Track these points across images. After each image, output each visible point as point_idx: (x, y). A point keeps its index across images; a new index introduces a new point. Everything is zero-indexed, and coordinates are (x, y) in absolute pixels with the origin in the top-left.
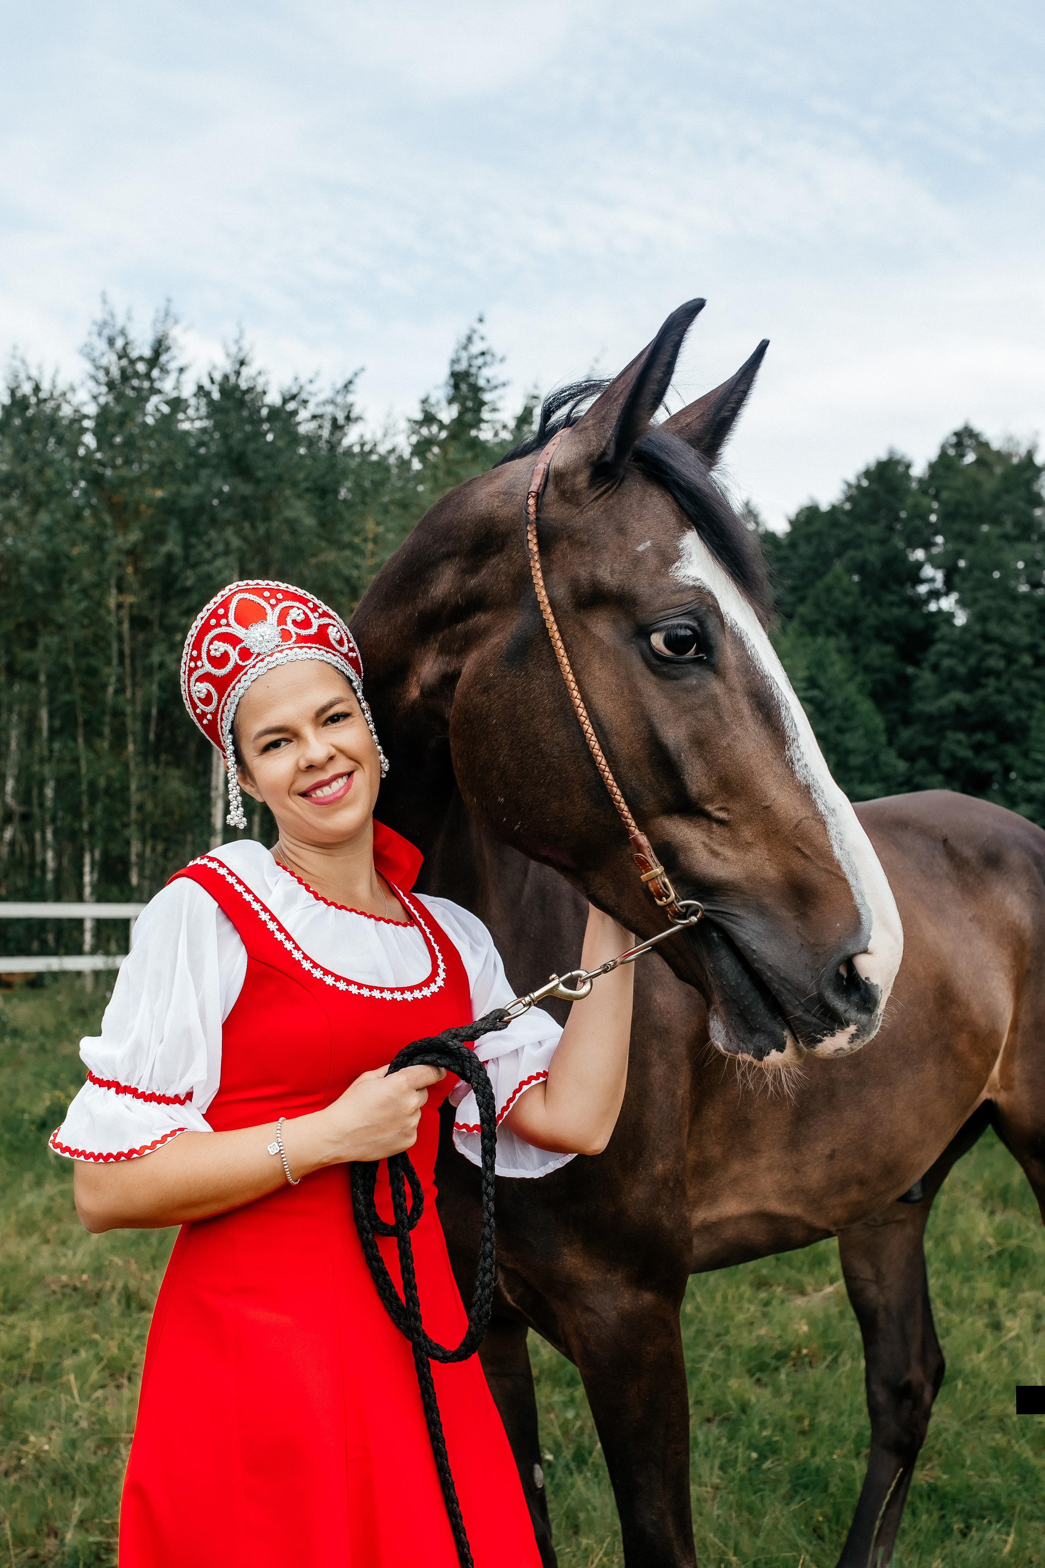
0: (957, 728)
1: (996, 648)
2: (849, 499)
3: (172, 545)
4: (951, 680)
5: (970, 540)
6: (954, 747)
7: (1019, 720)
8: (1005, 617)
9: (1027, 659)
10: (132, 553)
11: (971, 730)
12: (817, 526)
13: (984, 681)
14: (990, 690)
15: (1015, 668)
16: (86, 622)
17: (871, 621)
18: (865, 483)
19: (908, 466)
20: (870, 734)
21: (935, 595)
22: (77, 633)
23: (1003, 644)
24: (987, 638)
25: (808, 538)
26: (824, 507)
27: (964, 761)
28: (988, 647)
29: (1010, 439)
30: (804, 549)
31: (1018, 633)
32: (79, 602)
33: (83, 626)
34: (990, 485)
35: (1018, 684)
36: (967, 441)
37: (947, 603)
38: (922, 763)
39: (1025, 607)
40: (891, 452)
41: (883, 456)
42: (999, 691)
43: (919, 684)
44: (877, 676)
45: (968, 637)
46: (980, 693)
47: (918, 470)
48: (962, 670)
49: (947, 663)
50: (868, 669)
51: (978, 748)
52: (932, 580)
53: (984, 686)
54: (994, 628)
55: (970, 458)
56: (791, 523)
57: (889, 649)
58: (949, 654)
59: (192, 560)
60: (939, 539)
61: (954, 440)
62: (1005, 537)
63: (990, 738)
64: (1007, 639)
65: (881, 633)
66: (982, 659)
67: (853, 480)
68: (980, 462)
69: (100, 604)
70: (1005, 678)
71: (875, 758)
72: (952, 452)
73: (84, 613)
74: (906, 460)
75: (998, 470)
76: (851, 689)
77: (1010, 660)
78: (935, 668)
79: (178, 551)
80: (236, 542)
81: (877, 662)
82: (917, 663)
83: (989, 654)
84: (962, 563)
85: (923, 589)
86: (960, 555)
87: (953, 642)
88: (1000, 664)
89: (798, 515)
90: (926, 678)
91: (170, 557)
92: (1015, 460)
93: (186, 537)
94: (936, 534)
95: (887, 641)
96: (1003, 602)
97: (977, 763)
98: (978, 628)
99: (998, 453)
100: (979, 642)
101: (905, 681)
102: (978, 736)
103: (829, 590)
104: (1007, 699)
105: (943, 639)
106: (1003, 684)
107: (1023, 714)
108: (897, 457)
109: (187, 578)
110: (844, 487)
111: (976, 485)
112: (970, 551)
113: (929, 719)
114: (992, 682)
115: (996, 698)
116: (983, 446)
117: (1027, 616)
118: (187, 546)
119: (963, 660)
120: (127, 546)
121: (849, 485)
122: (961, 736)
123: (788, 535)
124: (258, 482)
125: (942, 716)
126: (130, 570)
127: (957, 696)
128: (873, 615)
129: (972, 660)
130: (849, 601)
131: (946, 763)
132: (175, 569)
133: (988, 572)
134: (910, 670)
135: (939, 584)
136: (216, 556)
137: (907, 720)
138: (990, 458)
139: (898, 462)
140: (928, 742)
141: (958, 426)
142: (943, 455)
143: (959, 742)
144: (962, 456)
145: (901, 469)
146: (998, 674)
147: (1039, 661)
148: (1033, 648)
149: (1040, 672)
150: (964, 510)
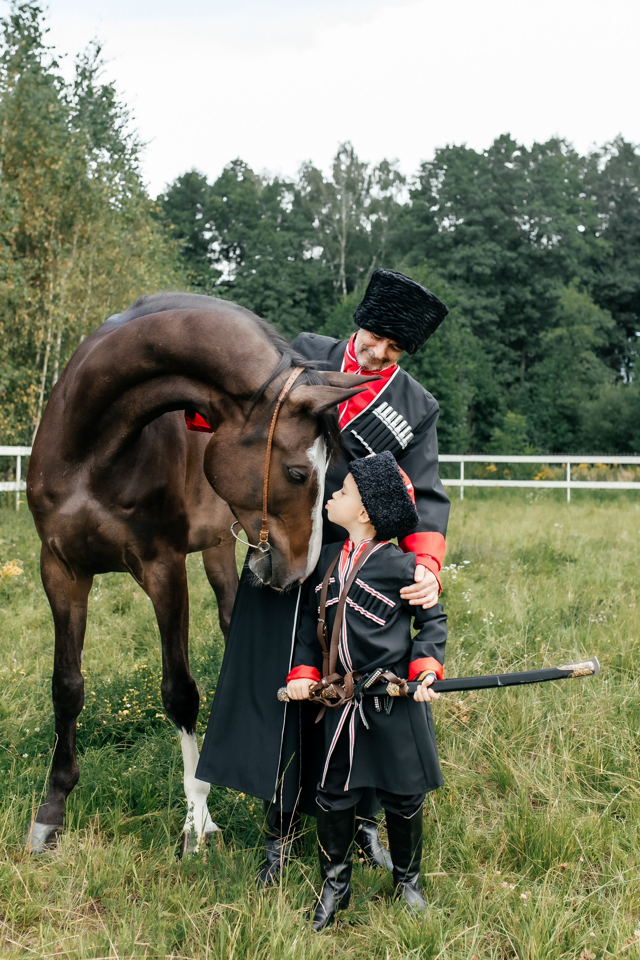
1: (272, 293)
2: (168, 195)
8: (276, 274)
9: (289, 302)
15: (283, 306)
18: (179, 185)
19: (205, 178)
23: (278, 292)
24: (267, 287)
28: (267, 293)
31: (284, 286)
35: (284, 316)
36: (239, 168)
39: (289, 270)
40: (193, 169)
41: (190, 171)
47: (211, 182)
55: (240, 178)
61: (231, 166)
64: (279, 288)
66: (263, 300)
67: (172, 184)
68: (248, 180)
70: (278, 312)
72: (230, 173)
74: (204, 174)
77: (280, 301)
83: (269, 297)
87: (245, 288)
88: (275, 304)
98: (261, 280)
99: (257, 177)
100: (262, 289)
106: (276, 316)
108: (197, 171)
110: (165, 186)
116: (247, 171)
121: (168, 185)
138: (252, 179)
139: (197, 174)
144: (235, 176)
145: (200, 179)
147: (296, 303)
148: (292, 295)
149: (296, 310)
150: (245, 207)
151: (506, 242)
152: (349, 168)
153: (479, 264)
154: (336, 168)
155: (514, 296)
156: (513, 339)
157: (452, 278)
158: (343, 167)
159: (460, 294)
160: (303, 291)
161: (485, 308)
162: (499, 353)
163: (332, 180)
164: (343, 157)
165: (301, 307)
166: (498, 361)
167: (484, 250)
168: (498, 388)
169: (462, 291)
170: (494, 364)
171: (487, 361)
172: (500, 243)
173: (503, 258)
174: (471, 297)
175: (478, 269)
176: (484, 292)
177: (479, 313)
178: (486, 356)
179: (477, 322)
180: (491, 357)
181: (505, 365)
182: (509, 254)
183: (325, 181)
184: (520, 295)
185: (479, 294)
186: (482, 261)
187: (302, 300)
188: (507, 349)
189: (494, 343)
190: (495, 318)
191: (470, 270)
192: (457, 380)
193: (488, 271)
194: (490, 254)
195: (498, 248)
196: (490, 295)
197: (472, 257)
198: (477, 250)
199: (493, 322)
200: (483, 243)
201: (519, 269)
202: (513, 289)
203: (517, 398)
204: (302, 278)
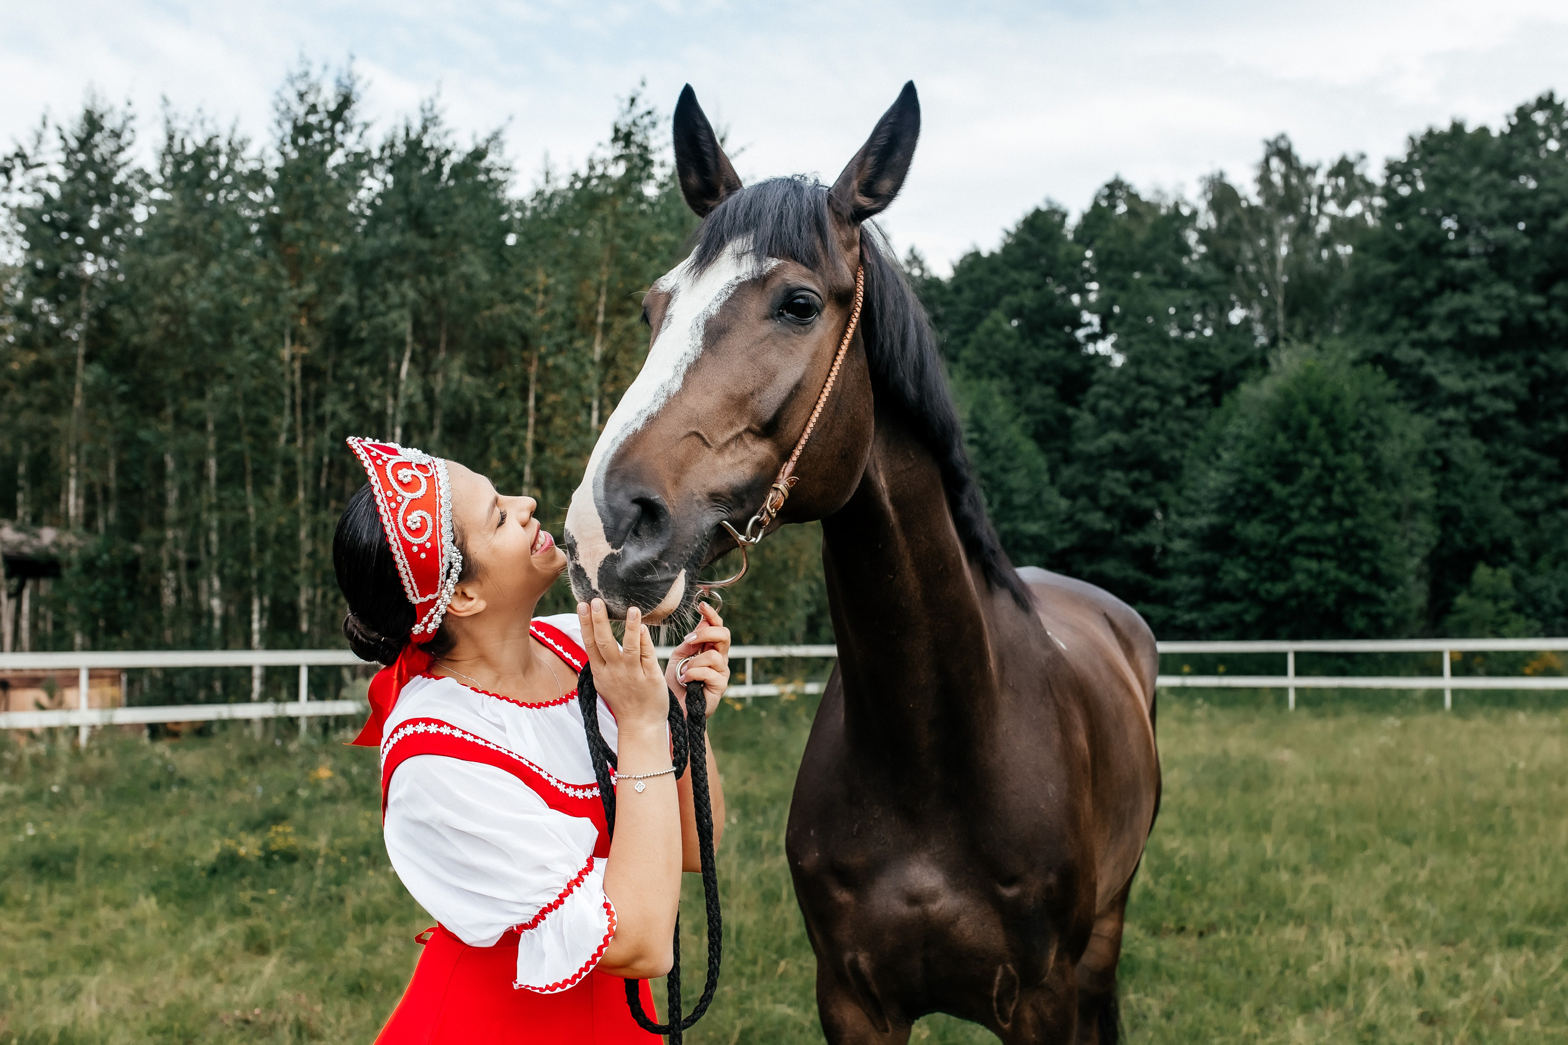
0: (1115, 467)
1: (1150, 390)
3: (347, 297)
4: (1107, 421)
5: (1124, 287)
6: (1113, 486)
7: (1173, 459)
8: (1157, 360)
9: (1179, 401)
10: (307, 306)
11: (1129, 468)
12: (978, 273)
13: (1139, 421)
14: (1145, 430)
15: (1168, 409)
16: (256, 372)
17: (1032, 364)
18: (1023, 232)
19: (1064, 216)
20: (1033, 474)
21: (1093, 338)
22: (249, 383)
23: (1157, 386)
24: (1141, 381)
25: (970, 283)
26: (985, 253)
27: (1122, 498)
28: (1143, 389)
29: (1158, 192)
30: (967, 294)
31: (1172, 377)
32: (249, 352)
33: (253, 376)
34: (1141, 235)
35: (1171, 425)
36: (1119, 193)
37: (1104, 347)
38: (1083, 501)
39: (1177, 351)
40: (1049, 202)
41: (1041, 205)
42: (1154, 432)
43: (1078, 424)
44: (1039, 417)
45: (1124, 379)
46: (1136, 433)
47: (1073, 220)
48: (1118, 411)
49: (1104, 404)
50: (1029, 410)
51: (1136, 486)
52: (1089, 324)
53: (1140, 426)
54: (1148, 371)
55: (1122, 208)
56: (955, 269)
57: (1050, 390)
58: (1106, 396)
59: (367, 311)
60: (1094, 286)
61: (1106, 192)
62: (1156, 285)
63: (1147, 476)
64: (1161, 381)
65: (1041, 374)
66: (1137, 401)
67: (1012, 229)
68: (1132, 212)
69: (271, 354)
70: (1159, 419)
71: (1038, 495)
72: (1104, 203)
73: (254, 364)
74: (1062, 209)
75: (1149, 220)
76: (1014, 430)
77: (1163, 401)
78: (1094, 410)
79: (354, 302)
80: (412, 295)
81: (1039, 404)
82: (1077, 404)
83: (1144, 396)
84: (1116, 309)
85: (1081, 334)
86: (1114, 301)
87: (1110, 385)
88: (1154, 406)
89: (961, 261)
90: (1085, 419)
91: (344, 309)
92: (1163, 211)
93: (360, 290)
94: (1091, 280)
95: (1048, 382)
96: (1155, 347)
97: (1135, 500)
98: (1132, 371)
99: (1147, 204)
100: (1134, 385)
101: (1066, 421)
102: (1135, 475)
103: (990, 333)
104: (1161, 439)
105: (1100, 381)
106: (1157, 425)
107: (1177, 453)
108: (1055, 206)
109: (361, 330)
110: (1003, 235)
111: (1128, 234)
112: (1123, 297)
113: (1089, 459)
114: (1147, 423)
115: (1151, 438)
116: (1133, 198)
117: (1179, 359)
118: (362, 298)
119: (1119, 402)
120: (301, 299)
121: (1008, 233)
122: (1119, 474)
123: (953, 279)
124: (433, 236)
125: (1102, 456)
126: (303, 322)
127: (1115, 436)
128: (1035, 356)
129: (1128, 402)
130: (1011, 344)
131: (1105, 501)
132: (349, 320)
133: (1142, 317)
134: (1070, 411)
135: (1096, 328)
136: (390, 308)
137: (1068, 459)
138: (1141, 209)
139: (1053, 211)
140: (1088, 480)
141: (1109, 178)
142: (1096, 205)
143: (1117, 481)
144: (1113, 207)
145: (1057, 218)
146: (1151, 415)
147: (1191, 403)
148: (1184, 390)
149: (1192, 413)
150: (1116, 258)
151: (1529, 279)
152: (1286, 178)
153: (1479, 321)
154: (1264, 180)
155: (1547, 368)
156: (1547, 438)
157: (1432, 346)
158: (1276, 179)
159: (1446, 372)
160: (1202, 381)
161: (1495, 392)
162: (1519, 464)
163: (1257, 201)
164: (1275, 163)
165: (1200, 407)
166: (1518, 476)
167: (1488, 298)
168: (1518, 522)
169: (1450, 366)
170: (1511, 483)
171: (1496, 478)
172: (1518, 283)
173: (1523, 307)
174: (1466, 376)
175: (1479, 329)
176: (1490, 365)
177: (1482, 400)
178: (1496, 471)
179: (1477, 416)
180: (1504, 471)
181: (1532, 482)
182: (1533, 299)
183: (1244, 204)
184: (1556, 365)
185: (1483, 369)
186: (1484, 314)
187: (1201, 396)
188: (1534, 456)
189: (1510, 447)
190: (1509, 406)
191: (1463, 329)
192: (1397, 517)
193: (1494, 331)
194: (1498, 302)
195: (1511, 292)
196: (1502, 369)
197: (1467, 310)
198: (1475, 299)
199: (1508, 415)
200: (1487, 285)
201: (1553, 323)
202: (1543, 357)
203: (1547, 536)
204: (1204, 359)
